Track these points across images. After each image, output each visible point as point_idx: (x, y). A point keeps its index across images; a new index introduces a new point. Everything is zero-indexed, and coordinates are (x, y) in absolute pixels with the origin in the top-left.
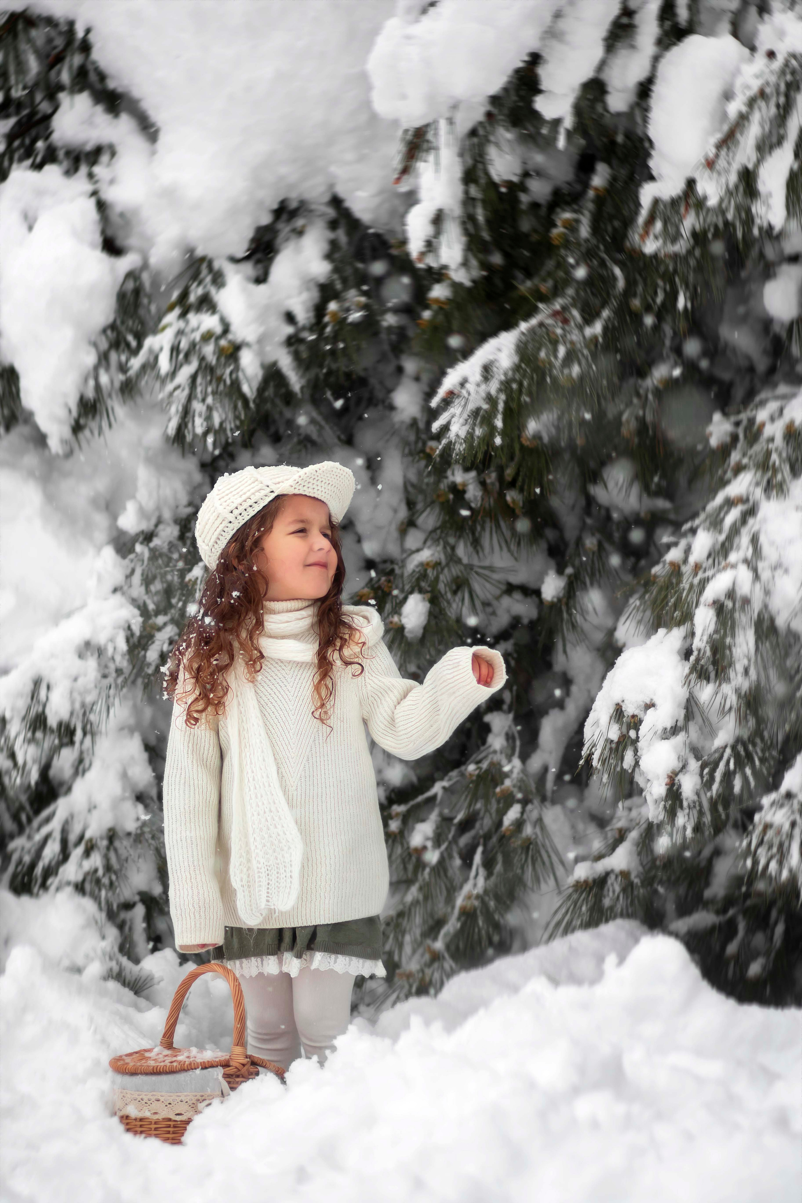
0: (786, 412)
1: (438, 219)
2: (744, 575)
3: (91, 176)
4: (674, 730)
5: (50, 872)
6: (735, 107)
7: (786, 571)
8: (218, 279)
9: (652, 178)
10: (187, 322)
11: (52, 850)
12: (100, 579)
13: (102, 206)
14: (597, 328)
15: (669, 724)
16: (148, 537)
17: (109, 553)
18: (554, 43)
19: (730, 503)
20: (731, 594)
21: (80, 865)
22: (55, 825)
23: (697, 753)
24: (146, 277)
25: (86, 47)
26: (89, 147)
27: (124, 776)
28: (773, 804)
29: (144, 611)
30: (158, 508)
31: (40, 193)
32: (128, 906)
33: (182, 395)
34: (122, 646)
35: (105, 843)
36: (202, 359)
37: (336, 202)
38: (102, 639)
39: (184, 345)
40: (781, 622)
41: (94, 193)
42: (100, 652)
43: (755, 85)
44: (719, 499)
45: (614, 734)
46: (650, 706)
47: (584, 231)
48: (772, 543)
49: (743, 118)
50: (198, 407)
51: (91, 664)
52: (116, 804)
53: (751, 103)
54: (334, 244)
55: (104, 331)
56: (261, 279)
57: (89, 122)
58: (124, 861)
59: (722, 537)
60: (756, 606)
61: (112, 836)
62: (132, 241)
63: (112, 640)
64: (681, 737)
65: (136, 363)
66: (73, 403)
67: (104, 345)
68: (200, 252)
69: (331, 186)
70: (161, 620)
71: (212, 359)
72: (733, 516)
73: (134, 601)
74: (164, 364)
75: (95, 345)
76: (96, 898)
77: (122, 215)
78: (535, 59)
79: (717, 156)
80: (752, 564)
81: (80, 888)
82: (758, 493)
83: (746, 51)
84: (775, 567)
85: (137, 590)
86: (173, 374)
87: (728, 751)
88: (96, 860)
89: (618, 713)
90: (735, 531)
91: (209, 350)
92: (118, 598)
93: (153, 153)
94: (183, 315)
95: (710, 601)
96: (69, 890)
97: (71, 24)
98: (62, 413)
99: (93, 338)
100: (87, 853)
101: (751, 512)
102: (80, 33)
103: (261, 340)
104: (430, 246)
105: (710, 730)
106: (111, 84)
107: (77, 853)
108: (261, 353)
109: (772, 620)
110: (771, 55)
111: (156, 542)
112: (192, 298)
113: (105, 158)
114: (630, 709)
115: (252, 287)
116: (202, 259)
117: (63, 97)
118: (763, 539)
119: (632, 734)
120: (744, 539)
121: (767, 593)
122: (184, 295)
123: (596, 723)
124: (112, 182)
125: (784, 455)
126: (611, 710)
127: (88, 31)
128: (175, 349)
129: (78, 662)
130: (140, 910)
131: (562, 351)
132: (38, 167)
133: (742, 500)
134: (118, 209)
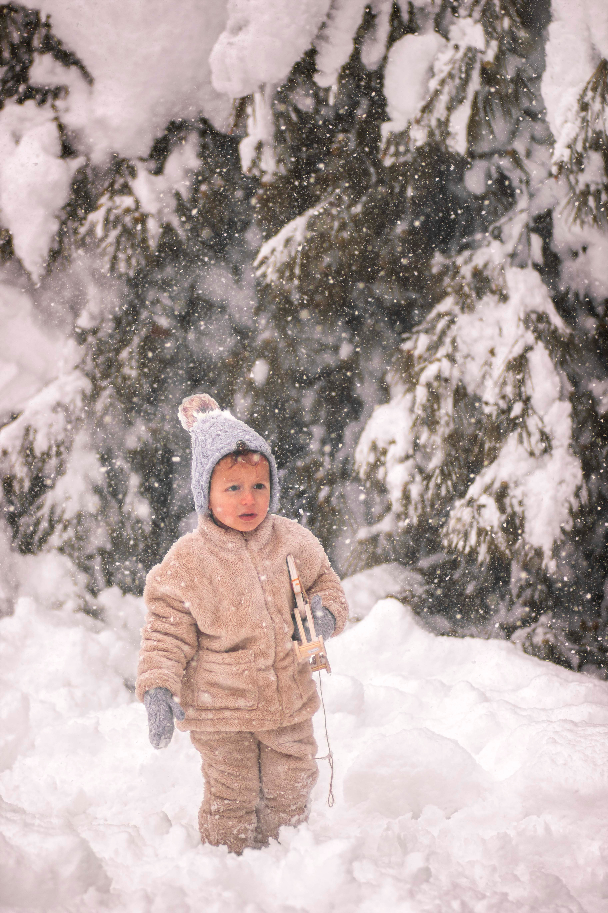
0: (474, 258)
1: (259, 146)
2: (445, 364)
3: (53, 107)
4: (407, 457)
5: (43, 540)
6: (433, 84)
7: (473, 359)
8: (133, 173)
9: (389, 119)
10: (114, 202)
11: (44, 525)
12: (66, 361)
13: (61, 127)
14: (358, 209)
15: (403, 454)
16: (95, 331)
17: (72, 343)
18: (323, 44)
19: (440, 316)
20: (438, 377)
21: (60, 536)
22: (45, 511)
23: (421, 470)
24: (89, 171)
25: (48, 25)
26: (53, 88)
27: (86, 477)
28: (462, 505)
29: (93, 380)
30: (102, 312)
31: (22, 120)
32: (90, 557)
33: (111, 250)
34: (79, 403)
35: (75, 522)
36: (123, 225)
37: (204, 121)
38: (66, 400)
39: (112, 218)
40: (470, 390)
41: (56, 119)
42: (66, 409)
43: (447, 69)
44: (433, 314)
45: (372, 459)
46: (393, 442)
47: (352, 145)
48: (464, 342)
49: (437, 93)
50: (121, 256)
51: (61, 416)
52: (81, 497)
53: (443, 82)
54: (204, 147)
55: (64, 208)
56: (159, 171)
57: (52, 72)
58: (87, 531)
59: (435, 338)
60: (454, 383)
61: (79, 516)
62: (81, 148)
63: (73, 401)
64: (410, 462)
65: (83, 230)
66: (45, 253)
67: (64, 217)
68: (122, 156)
69: (200, 112)
70: (104, 383)
71: (129, 225)
72: (441, 324)
73: (87, 375)
74: (99, 231)
75: (57, 217)
76: (71, 556)
77: (73, 131)
78: (312, 53)
79: (422, 117)
80: (451, 358)
81: (61, 550)
82: (457, 310)
83: (444, 40)
84: (467, 356)
85: (89, 365)
86: (106, 236)
87: (438, 471)
88: (70, 533)
89: (374, 447)
90: (444, 333)
91: (128, 220)
92: (77, 373)
93: (91, 93)
94: (111, 198)
95: (424, 383)
96: (54, 552)
97: (37, 13)
98: (39, 260)
99: (57, 213)
100: (65, 528)
101: (452, 322)
102: (43, 19)
103: (160, 212)
104: (255, 163)
105: (428, 457)
106: (64, 48)
107: (59, 527)
108: (160, 220)
109: (465, 388)
110: (457, 47)
111: (100, 334)
112: (117, 186)
113: (62, 94)
114: (381, 445)
115: (154, 178)
116: (124, 160)
117: (36, 55)
118: (458, 340)
119: (382, 459)
120: (448, 340)
121: (463, 373)
122: (112, 185)
123: (362, 452)
124: (67, 110)
125: (472, 286)
126: (370, 444)
127: (48, 17)
128: (107, 220)
129: (53, 415)
130: (98, 559)
131: (336, 224)
132: (20, 102)
133: (447, 314)
134: (70, 128)
